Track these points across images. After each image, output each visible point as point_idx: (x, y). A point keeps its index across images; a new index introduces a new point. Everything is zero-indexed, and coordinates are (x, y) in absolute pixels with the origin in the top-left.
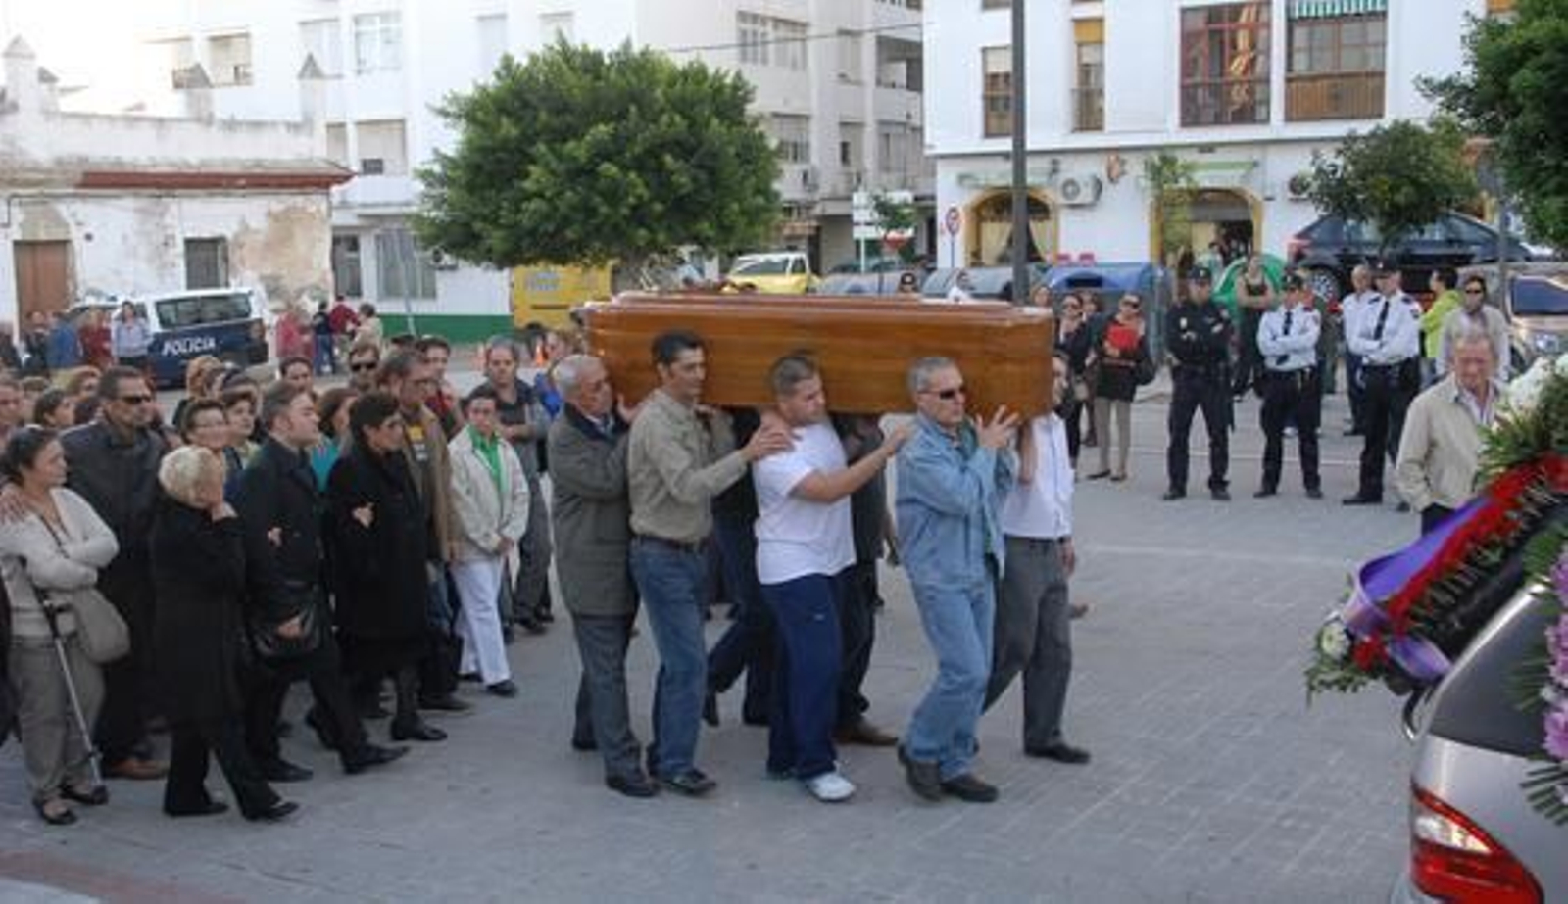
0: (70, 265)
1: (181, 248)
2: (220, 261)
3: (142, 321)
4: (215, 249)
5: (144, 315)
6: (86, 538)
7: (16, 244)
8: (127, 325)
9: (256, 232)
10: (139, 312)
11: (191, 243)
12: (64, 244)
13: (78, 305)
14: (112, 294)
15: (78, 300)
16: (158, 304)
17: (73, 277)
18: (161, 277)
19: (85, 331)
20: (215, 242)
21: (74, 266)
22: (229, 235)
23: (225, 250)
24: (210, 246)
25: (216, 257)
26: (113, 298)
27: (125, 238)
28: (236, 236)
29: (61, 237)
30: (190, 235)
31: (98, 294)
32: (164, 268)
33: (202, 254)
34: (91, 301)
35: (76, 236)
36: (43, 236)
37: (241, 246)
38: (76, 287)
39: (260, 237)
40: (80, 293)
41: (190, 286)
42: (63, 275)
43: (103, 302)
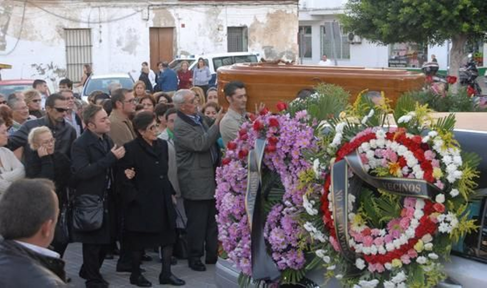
0: (174, 39)
1: (225, 31)
2: (244, 38)
3: (207, 67)
4: (241, 32)
5: (208, 65)
6: (12, 170)
7: (151, 29)
8: (200, 70)
9: (263, 23)
10: (205, 63)
11: (230, 29)
12: (172, 29)
13: (177, 59)
14: (192, 54)
15: (177, 57)
16: (214, 59)
17: (176, 45)
18: (216, 46)
19: (180, 73)
20: (241, 28)
21: (176, 40)
22: (249, 26)
23: (246, 33)
24: (240, 31)
25: (242, 36)
26: (193, 56)
27: (200, 26)
28: (252, 26)
29: (170, 25)
30: (230, 25)
31: (186, 54)
32: (217, 41)
33: (235, 35)
34: (183, 57)
35: (178, 25)
36: (163, 25)
37: (254, 30)
38: (177, 50)
39: (263, 26)
40: (179, 53)
41: (229, 51)
42: (171, 44)
43: (189, 58)
